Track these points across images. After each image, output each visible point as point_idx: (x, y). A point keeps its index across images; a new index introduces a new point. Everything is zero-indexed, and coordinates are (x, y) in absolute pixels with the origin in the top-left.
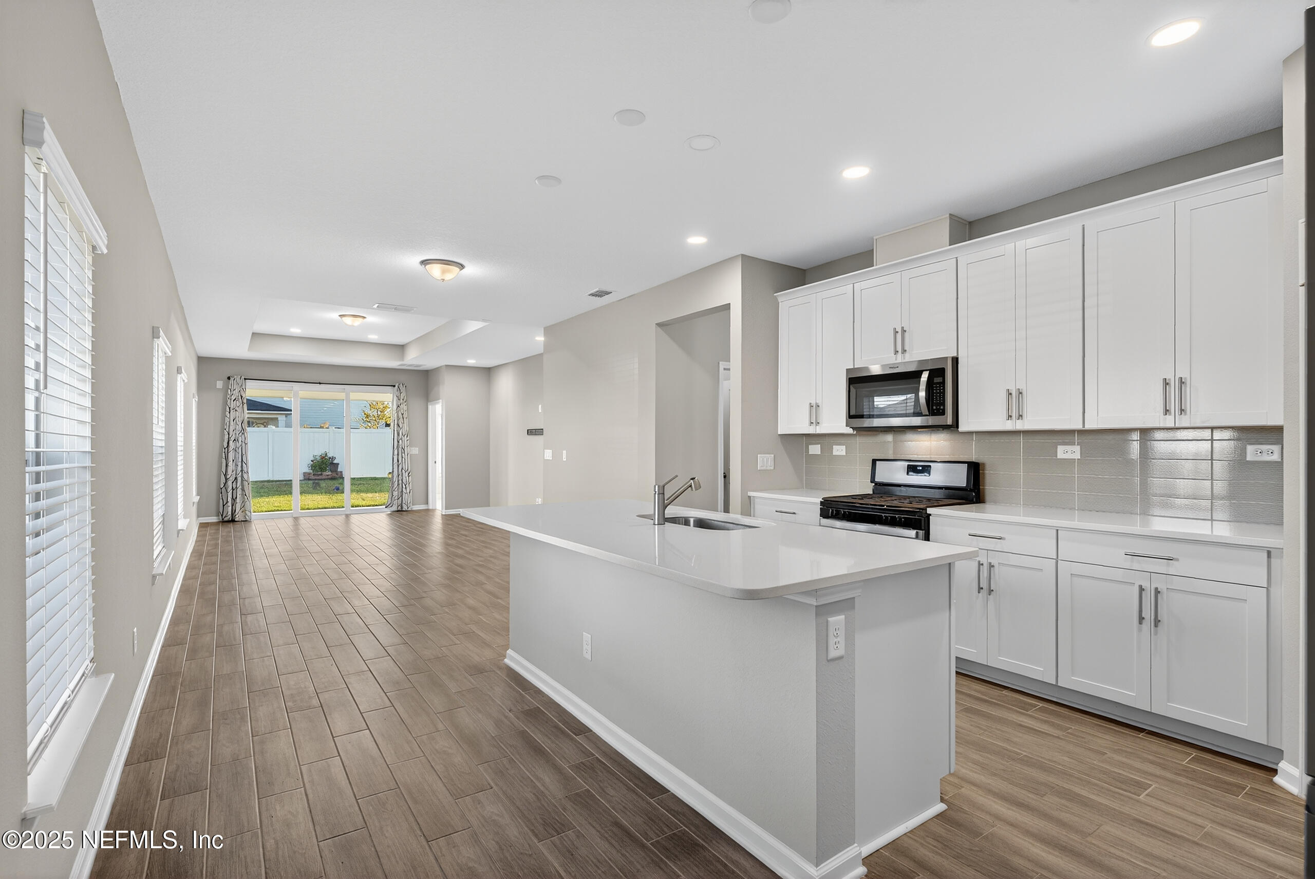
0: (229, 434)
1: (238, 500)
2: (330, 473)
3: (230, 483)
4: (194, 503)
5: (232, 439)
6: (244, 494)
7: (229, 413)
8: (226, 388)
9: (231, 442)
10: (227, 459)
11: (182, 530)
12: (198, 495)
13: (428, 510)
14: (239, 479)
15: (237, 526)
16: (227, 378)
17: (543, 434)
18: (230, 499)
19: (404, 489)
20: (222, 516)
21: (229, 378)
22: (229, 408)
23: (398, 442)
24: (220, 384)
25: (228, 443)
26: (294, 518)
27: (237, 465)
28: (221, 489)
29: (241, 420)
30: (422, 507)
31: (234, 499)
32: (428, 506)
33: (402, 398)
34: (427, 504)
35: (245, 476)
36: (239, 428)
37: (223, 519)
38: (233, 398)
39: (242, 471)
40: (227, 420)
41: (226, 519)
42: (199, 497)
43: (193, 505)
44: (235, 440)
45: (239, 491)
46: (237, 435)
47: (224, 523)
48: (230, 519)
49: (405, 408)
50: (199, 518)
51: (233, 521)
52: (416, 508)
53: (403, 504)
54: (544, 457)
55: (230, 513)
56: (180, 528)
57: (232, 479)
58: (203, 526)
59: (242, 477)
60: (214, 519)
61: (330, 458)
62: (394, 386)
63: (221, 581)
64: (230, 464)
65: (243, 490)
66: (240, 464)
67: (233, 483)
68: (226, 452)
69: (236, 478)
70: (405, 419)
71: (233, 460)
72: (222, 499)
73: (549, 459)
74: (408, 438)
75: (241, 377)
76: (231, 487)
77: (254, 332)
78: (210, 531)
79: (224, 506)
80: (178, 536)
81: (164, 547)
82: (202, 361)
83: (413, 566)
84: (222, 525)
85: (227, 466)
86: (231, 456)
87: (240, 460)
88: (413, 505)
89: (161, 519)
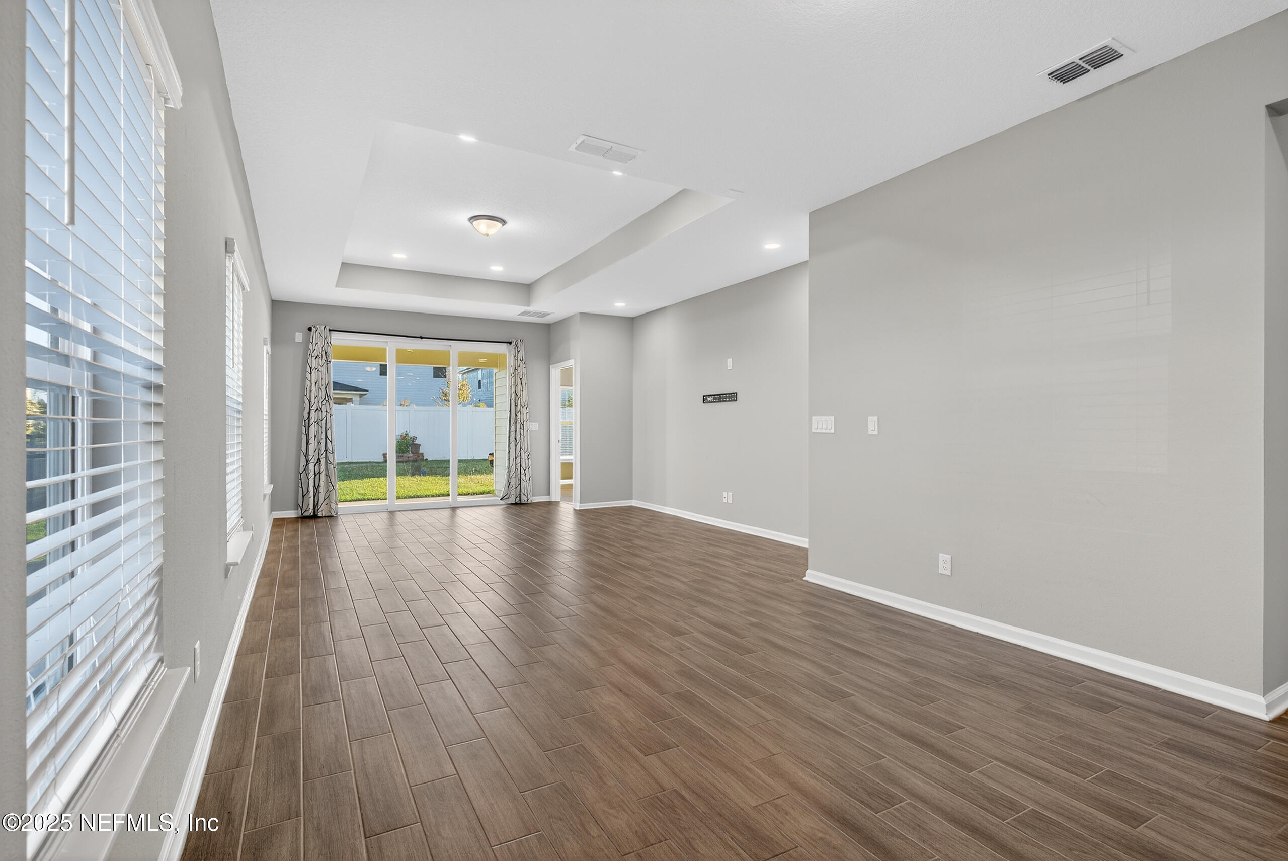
0: (310, 402)
1: (321, 489)
2: (411, 455)
3: (311, 466)
4: (265, 496)
5: (314, 407)
6: (329, 481)
7: (311, 374)
8: (307, 341)
9: (313, 412)
10: (307, 435)
11: (236, 564)
12: (271, 483)
13: (549, 503)
14: (323, 461)
15: (321, 524)
16: (308, 327)
17: (736, 400)
18: (311, 488)
19: (523, 476)
20: (302, 509)
21: (310, 329)
22: (311, 368)
23: (516, 415)
24: (299, 337)
25: (309, 413)
26: (389, 512)
27: (319, 443)
28: (301, 474)
29: (324, 383)
30: (544, 499)
31: (317, 488)
32: (550, 498)
33: (520, 357)
34: (549, 495)
35: (330, 456)
36: (322, 394)
37: (302, 514)
38: (315, 354)
39: (326, 451)
40: (308, 383)
41: (306, 514)
42: (273, 485)
43: (264, 500)
44: (317, 409)
45: (323, 476)
46: (320, 404)
47: (304, 520)
48: (312, 514)
49: (524, 370)
50: (273, 513)
51: (315, 517)
52: (536, 499)
53: (522, 495)
54: (810, 428)
55: (311, 507)
56: (230, 560)
57: (313, 461)
58: (278, 523)
59: (326, 457)
60: (291, 514)
61: (411, 438)
62: (510, 343)
63: (306, 661)
64: (312, 441)
65: (327, 475)
66: (323, 442)
67: (315, 466)
68: (307, 425)
69: (319, 459)
70: (524, 385)
71: (315, 436)
72: (302, 487)
73: (828, 431)
74: (527, 411)
75: (325, 327)
76: (312, 472)
77: (344, 262)
78: (286, 532)
79: (303, 496)
80: (226, 577)
81: (161, 660)
82: (278, 306)
83: (533, 575)
84: (302, 521)
85: (307, 443)
86: (313, 429)
87: (323, 436)
88: (533, 496)
89: (153, 581)
